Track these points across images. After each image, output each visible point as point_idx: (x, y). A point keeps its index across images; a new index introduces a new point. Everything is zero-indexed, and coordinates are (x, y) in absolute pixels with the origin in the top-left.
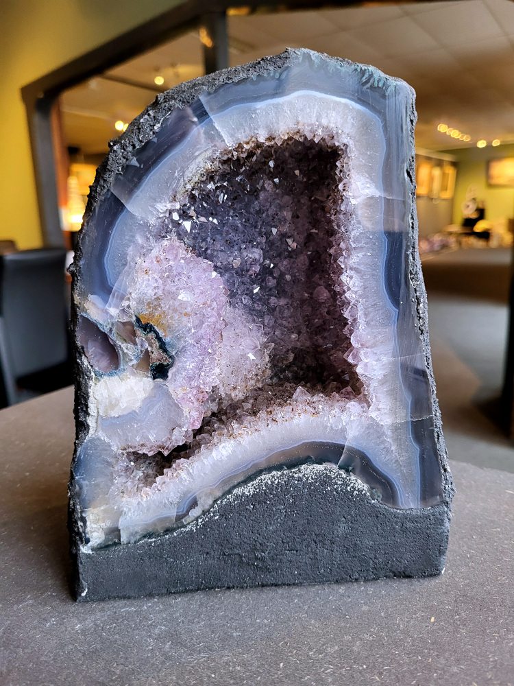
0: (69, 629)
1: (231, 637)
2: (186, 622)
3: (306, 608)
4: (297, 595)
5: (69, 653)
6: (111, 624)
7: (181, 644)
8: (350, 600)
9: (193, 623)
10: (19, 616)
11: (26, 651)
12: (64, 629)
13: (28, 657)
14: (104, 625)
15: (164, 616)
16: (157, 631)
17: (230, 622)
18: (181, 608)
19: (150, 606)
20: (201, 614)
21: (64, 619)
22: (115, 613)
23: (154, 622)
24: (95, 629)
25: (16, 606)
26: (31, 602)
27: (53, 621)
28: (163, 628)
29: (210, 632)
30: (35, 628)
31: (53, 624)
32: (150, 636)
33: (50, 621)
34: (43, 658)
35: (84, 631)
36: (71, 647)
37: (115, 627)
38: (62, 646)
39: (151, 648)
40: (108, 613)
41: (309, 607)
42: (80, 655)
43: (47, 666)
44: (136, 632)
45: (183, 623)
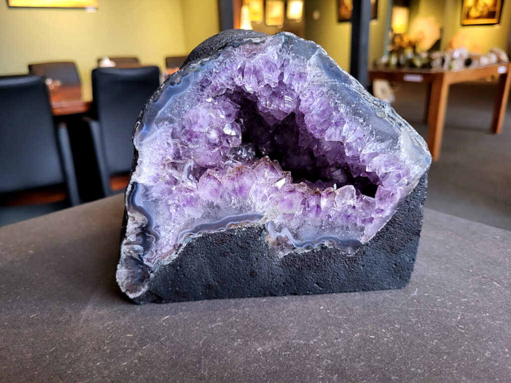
0: (253, 350)
1: (390, 379)
2: (348, 360)
3: (456, 365)
4: (445, 353)
5: (255, 369)
6: (286, 351)
7: (347, 378)
8: (497, 364)
9: (354, 362)
10: (212, 334)
11: (221, 362)
12: (249, 349)
13: (223, 368)
14: (280, 351)
15: (329, 352)
16: (324, 363)
17: (387, 366)
18: (342, 348)
19: (316, 342)
20: (360, 355)
21: (248, 341)
22: (288, 343)
23: (321, 355)
24: (273, 353)
25: (210, 325)
26: (220, 323)
27: (240, 342)
28: (329, 361)
29: (370, 373)
30: (226, 345)
31: (240, 344)
32: (319, 367)
33: (237, 341)
34: (234, 370)
35: (264, 354)
36: (255, 365)
37: (289, 354)
38: (249, 363)
39: (321, 376)
40: (282, 342)
41: (458, 365)
42: (264, 373)
43: (239, 377)
44: (307, 361)
45: (346, 360)
